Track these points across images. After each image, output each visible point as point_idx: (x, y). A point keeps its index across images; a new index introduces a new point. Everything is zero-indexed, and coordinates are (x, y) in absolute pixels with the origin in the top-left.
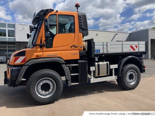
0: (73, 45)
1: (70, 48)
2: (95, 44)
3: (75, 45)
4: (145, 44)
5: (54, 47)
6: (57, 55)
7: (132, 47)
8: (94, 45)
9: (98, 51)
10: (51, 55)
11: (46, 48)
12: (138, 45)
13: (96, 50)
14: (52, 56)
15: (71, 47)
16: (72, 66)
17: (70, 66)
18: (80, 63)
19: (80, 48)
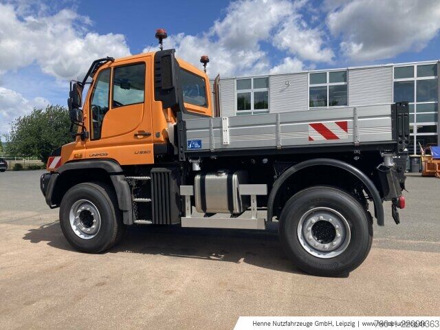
0: (139, 132)
1: (134, 140)
2: (187, 127)
3: (143, 131)
4: (390, 113)
5: (103, 138)
6: (107, 154)
7: (320, 128)
8: (185, 130)
9: (197, 145)
10: (97, 155)
11: (91, 140)
12: (353, 118)
13: (190, 142)
14: (98, 157)
15: (136, 135)
16: (136, 180)
17: (131, 180)
18: (153, 173)
19: (156, 139)
